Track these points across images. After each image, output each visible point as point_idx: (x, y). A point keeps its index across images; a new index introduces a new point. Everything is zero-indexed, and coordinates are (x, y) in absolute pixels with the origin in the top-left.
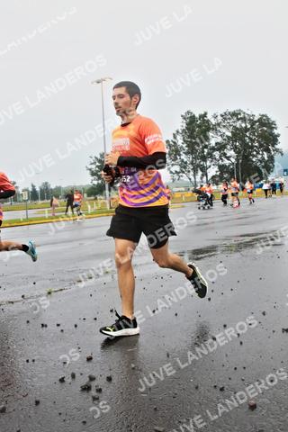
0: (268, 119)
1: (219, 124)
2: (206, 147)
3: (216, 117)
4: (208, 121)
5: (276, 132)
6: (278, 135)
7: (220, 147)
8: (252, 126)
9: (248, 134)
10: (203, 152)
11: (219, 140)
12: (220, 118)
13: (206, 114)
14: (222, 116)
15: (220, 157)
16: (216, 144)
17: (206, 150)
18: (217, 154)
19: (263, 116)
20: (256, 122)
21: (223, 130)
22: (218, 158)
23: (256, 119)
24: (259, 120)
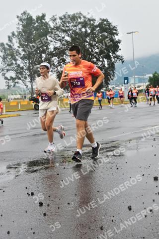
0: (109, 24)
1: (58, 28)
2: (44, 52)
3: (54, 20)
4: (46, 24)
5: (116, 38)
6: (119, 42)
7: (59, 52)
8: (92, 31)
9: (88, 39)
10: (41, 57)
11: (58, 44)
12: (59, 22)
13: (44, 16)
14: (61, 19)
15: (59, 63)
16: (55, 49)
17: (44, 55)
18: (55, 60)
19: (104, 20)
20: (97, 26)
21: (63, 35)
22: (56, 64)
23: (96, 23)
24: (100, 25)
